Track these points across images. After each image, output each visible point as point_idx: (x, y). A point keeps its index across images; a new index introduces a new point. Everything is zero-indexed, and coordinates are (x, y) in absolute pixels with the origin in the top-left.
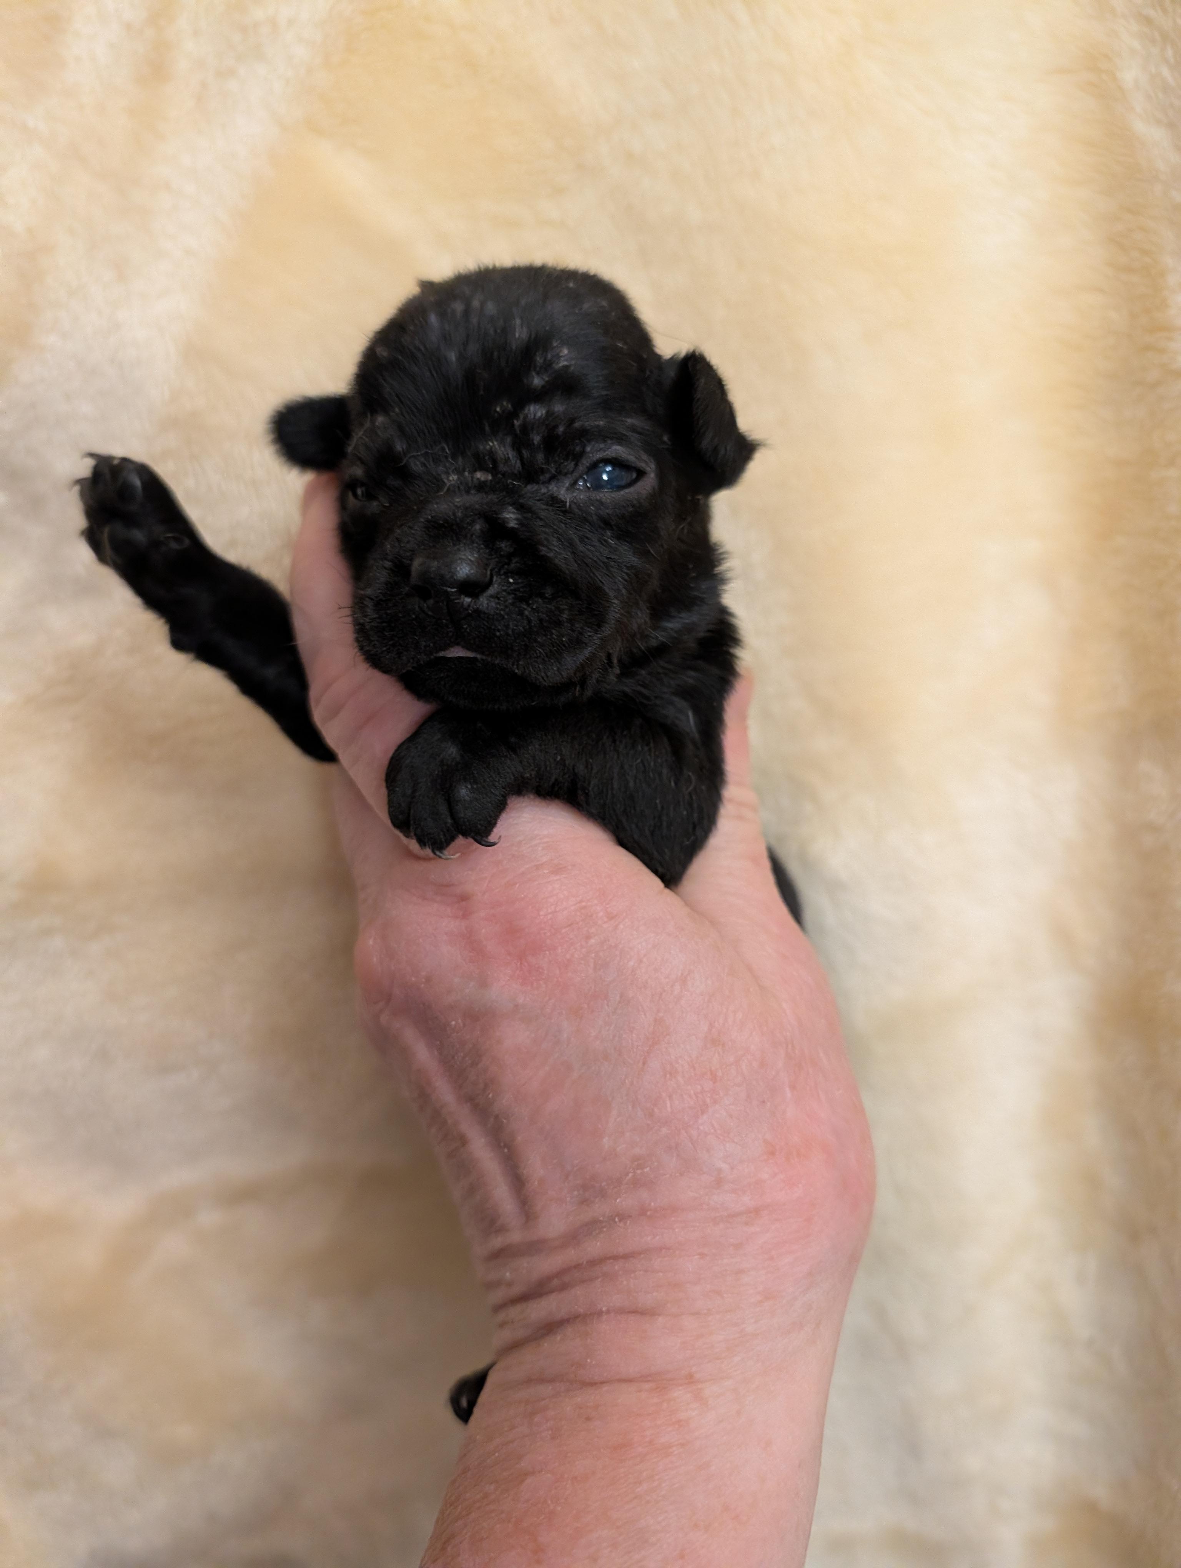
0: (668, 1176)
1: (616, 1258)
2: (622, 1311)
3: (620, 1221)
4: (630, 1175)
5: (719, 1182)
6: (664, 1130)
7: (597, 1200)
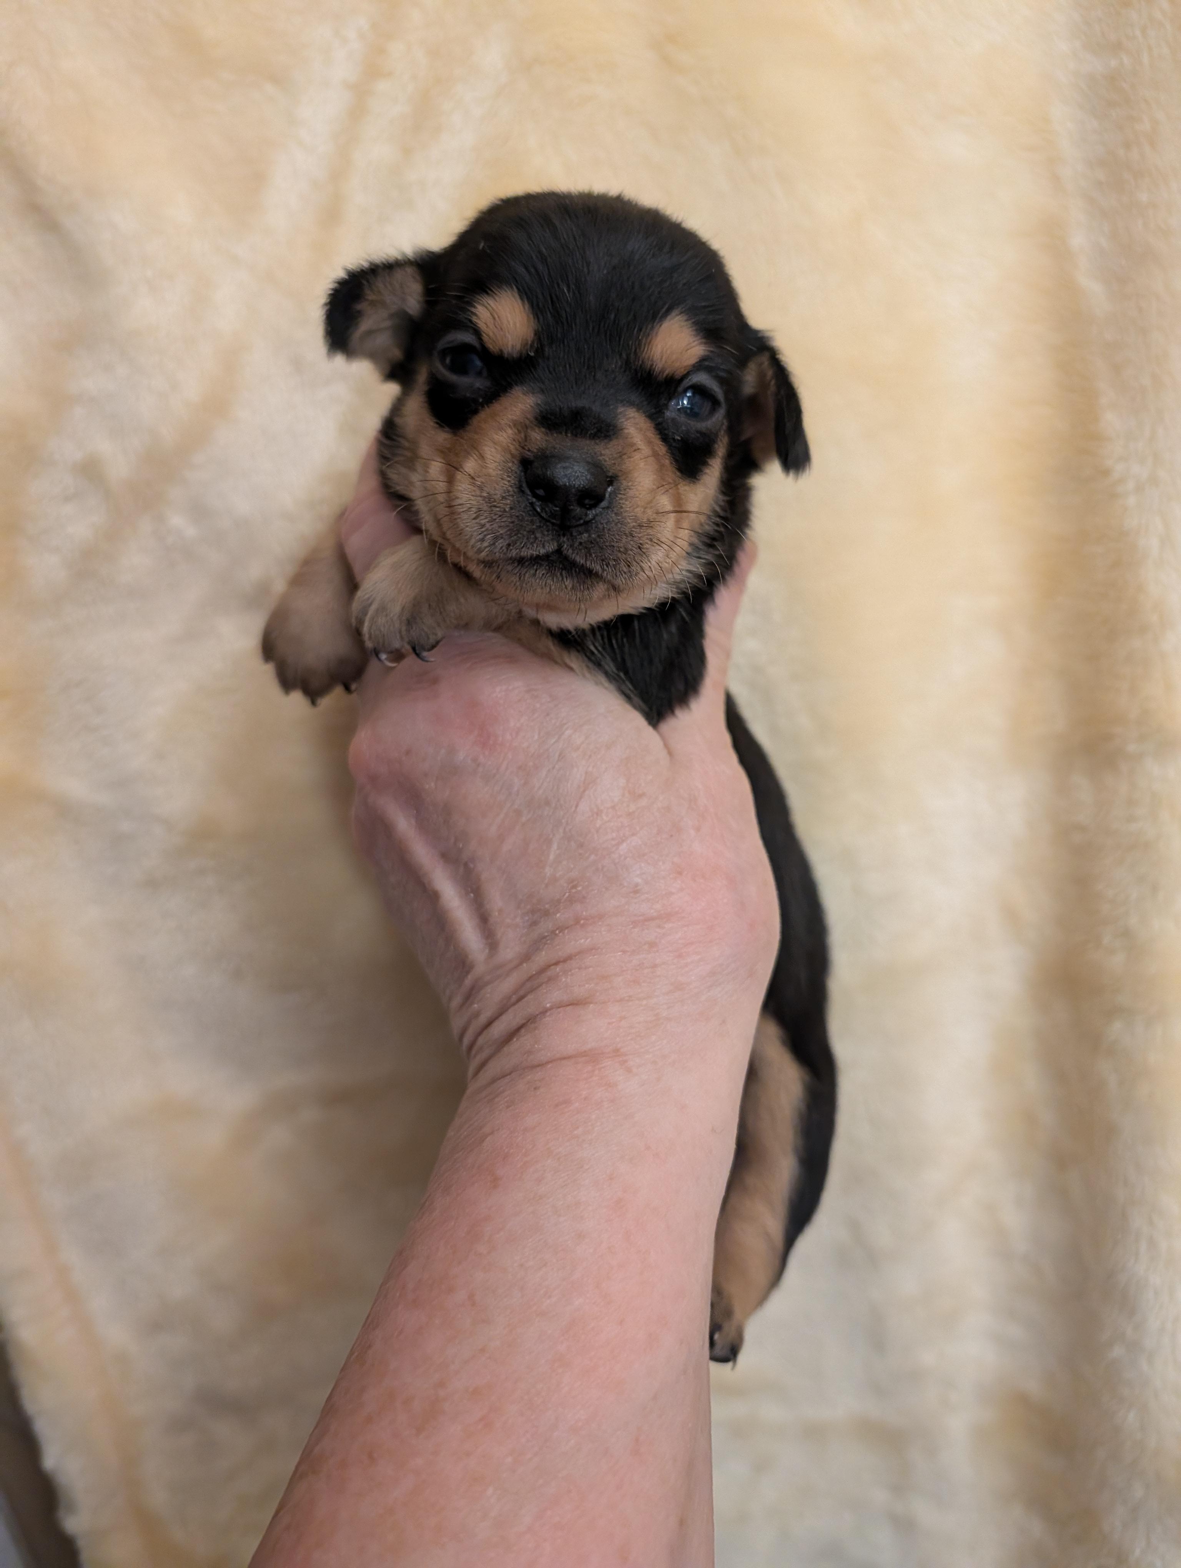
0: (596, 891)
1: (557, 963)
2: (561, 1005)
3: (560, 932)
4: (567, 894)
5: (636, 891)
6: (593, 857)
7: (543, 919)
